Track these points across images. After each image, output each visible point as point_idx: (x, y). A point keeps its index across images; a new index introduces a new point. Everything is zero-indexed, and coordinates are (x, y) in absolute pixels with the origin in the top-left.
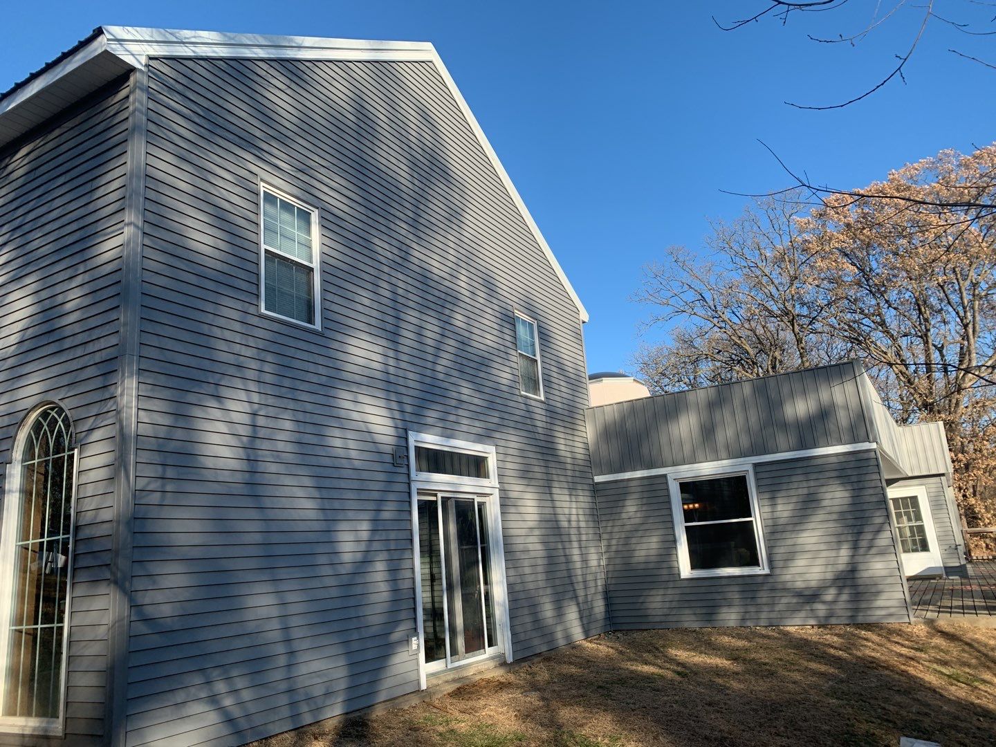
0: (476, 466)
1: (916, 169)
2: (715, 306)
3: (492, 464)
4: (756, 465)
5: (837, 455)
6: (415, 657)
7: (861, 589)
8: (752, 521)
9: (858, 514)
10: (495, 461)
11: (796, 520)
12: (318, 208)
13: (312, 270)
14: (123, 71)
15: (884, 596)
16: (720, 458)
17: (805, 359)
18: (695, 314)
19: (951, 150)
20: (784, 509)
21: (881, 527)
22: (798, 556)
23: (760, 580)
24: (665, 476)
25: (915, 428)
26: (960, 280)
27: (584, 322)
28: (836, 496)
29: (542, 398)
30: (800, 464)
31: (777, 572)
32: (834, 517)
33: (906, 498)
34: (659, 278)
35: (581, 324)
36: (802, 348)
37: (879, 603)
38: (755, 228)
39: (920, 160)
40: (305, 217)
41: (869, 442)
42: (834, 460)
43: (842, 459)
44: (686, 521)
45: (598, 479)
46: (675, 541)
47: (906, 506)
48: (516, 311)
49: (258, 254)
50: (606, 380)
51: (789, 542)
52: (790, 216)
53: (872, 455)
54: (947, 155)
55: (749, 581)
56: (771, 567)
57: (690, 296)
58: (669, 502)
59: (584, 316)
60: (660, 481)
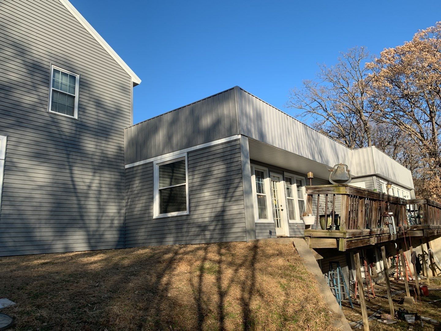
2: (326, 109)
4: (188, 153)
5: (222, 144)
7: (226, 222)
8: (185, 185)
9: (228, 178)
11: (202, 183)
15: (237, 225)
18: (315, 112)
20: (197, 179)
21: (238, 185)
22: (201, 203)
23: (184, 218)
24: (152, 162)
27: (135, 84)
28: (219, 170)
29: (76, 118)
30: (207, 151)
31: (192, 213)
32: (218, 180)
34: (297, 95)
36: (367, 128)
37: (234, 230)
41: (237, 135)
42: (221, 147)
43: (224, 146)
44: (160, 187)
45: (127, 167)
46: (153, 198)
51: (198, 196)
52: (359, 61)
53: (238, 142)
55: (179, 219)
56: (190, 211)
58: (153, 177)
59: (136, 80)
60: (150, 165)
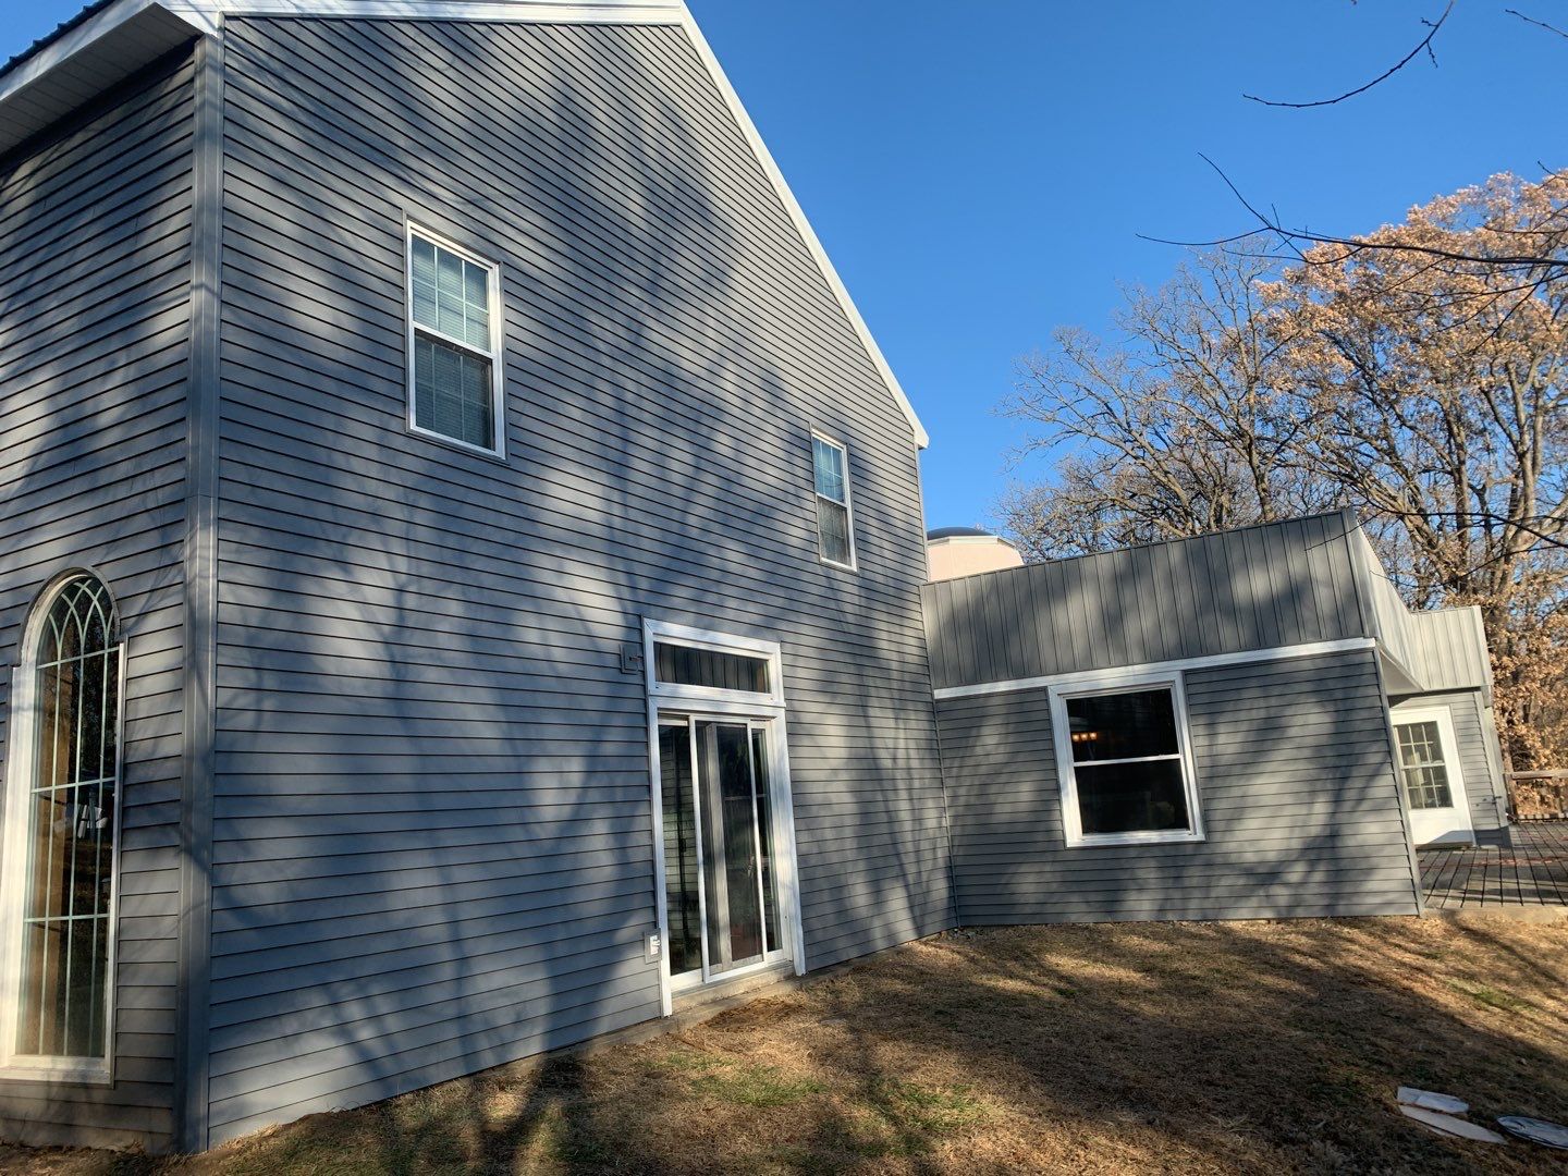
0: (750, 674)
1: (1453, 206)
2: (1128, 423)
3: (775, 670)
4: (1186, 673)
5: (1313, 657)
6: (654, 966)
7: (1344, 864)
8: (1178, 760)
9: (1344, 749)
10: (780, 666)
11: (1247, 758)
12: (498, 263)
13: (489, 361)
14: (182, 38)
15: (1380, 875)
16: (1130, 662)
17: (1267, 507)
18: (1096, 435)
19: (1509, 175)
20: (1229, 741)
21: (1378, 769)
22: (1249, 813)
23: (1189, 850)
24: (1044, 689)
25: (1436, 615)
26: (1515, 383)
27: (921, 448)
28: (1310, 721)
29: (854, 568)
30: (1255, 671)
31: (1217, 837)
32: (1307, 753)
33: (1419, 725)
34: (1040, 378)
35: (916, 449)
36: (1264, 490)
37: (1371, 886)
38: (1194, 299)
39: (1458, 191)
40: (478, 275)
41: (1364, 637)
42: (1307, 665)
43: (1320, 663)
44: (1077, 759)
45: (940, 694)
46: (1058, 790)
47: (1418, 737)
48: (813, 430)
49: (404, 336)
50: (954, 541)
51: (1236, 792)
52: (1250, 280)
53: (1369, 657)
54: (1501, 183)
55: (1172, 852)
56: (1207, 830)
57: (1090, 407)
58: (1050, 730)
59: (921, 438)
60: (1036, 697)
